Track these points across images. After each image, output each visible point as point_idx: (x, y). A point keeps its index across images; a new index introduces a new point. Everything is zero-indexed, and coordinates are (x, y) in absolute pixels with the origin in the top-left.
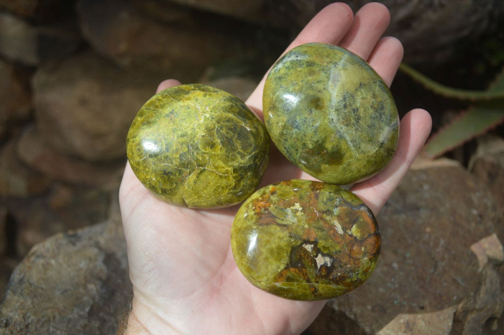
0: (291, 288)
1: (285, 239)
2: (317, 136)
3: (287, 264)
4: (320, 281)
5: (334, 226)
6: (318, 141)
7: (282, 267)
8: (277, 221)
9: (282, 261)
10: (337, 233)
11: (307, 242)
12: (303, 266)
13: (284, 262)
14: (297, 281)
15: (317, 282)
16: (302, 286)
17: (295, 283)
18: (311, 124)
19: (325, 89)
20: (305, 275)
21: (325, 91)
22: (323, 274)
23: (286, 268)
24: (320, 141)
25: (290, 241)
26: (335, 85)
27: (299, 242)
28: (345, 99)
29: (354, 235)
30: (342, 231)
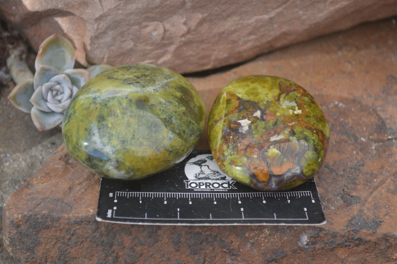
0: (220, 103)
1: (266, 98)
2: (174, 102)
3: (242, 99)
4: (225, 123)
5: (279, 134)
6: (177, 101)
7: (240, 96)
8: (283, 94)
9: (246, 95)
10: (272, 136)
11: (263, 113)
12: (240, 111)
13: (244, 96)
14: (227, 107)
15: (225, 121)
16: (222, 111)
17: (225, 106)
18: (164, 106)
19: (127, 98)
20: (232, 112)
21: (128, 97)
22: (232, 126)
23: (239, 99)
24: (177, 100)
25: (264, 101)
26: (120, 91)
27: (263, 107)
28: (130, 84)
29: (269, 150)
30: (273, 140)
